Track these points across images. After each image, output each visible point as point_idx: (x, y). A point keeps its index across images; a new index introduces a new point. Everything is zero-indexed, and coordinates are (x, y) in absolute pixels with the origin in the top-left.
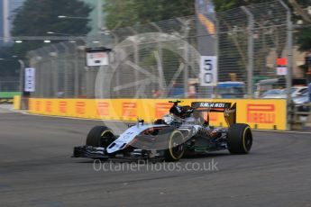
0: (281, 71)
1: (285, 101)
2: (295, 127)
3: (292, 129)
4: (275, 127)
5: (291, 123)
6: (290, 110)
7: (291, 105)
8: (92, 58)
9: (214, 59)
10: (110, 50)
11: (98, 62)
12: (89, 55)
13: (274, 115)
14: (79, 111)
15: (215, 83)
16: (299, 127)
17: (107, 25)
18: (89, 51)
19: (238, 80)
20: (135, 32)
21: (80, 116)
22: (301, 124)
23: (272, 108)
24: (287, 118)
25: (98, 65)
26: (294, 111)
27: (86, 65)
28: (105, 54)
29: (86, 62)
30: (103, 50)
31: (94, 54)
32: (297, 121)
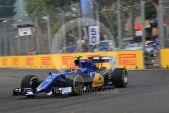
0: (139, 33)
1: (142, 51)
2: (149, 67)
3: (148, 68)
4: (137, 67)
5: (147, 64)
6: (145, 56)
7: (146, 54)
8: (21, 31)
10: (33, 26)
11: (25, 33)
12: (20, 29)
13: (136, 60)
18: (20, 27)
20: (47, 14)
21: (16, 66)
22: (152, 64)
23: (134, 56)
24: (144, 61)
25: (25, 35)
26: (148, 57)
27: (18, 35)
28: (29, 28)
29: (18, 33)
30: (29, 26)
31: (23, 29)
32: (150, 63)
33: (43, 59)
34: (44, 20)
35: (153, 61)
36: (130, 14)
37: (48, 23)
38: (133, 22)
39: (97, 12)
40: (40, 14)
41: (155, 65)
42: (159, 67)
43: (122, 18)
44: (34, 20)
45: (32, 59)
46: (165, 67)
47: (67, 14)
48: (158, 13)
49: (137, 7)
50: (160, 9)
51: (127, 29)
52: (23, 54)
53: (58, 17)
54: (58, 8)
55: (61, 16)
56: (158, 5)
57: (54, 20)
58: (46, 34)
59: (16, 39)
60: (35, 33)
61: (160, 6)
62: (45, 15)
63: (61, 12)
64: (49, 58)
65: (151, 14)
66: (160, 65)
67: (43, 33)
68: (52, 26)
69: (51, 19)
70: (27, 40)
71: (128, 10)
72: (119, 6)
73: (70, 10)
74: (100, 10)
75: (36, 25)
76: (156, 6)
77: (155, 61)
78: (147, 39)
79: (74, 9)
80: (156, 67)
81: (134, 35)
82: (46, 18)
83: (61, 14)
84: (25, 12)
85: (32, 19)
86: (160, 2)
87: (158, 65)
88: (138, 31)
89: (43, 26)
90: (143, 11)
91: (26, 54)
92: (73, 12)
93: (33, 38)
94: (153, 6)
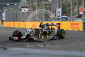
1: (82, 22)
3: (84, 30)
4: (79, 30)
6: (84, 25)
7: (84, 23)
9: (60, 10)
10: (29, 7)
11: (25, 11)
12: (22, 8)
13: (79, 26)
14: (19, 25)
15: (61, 17)
18: (22, 7)
19: (66, 16)
20: (36, 2)
21: (19, 27)
23: (78, 24)
24: (83, 27)
28: (27, 8)
29: (21, 11)
30: (27, 7)
31: (24, 8)
34: (34, 5)
36: (77, 4)
37: (37, 6)
38: (78, 8)
39: (61, 2)
43: (73, 6)
47: (46, 3)
51: (75, 11)
52: (23, 21)
53: (41, 4)
59: (21, 13)
69: (38, 4)
70: (26, 15)
83: (43, 3)
84: (25, 1)
85: (28, 4)
89: (34, 7)
92: (49, 2)
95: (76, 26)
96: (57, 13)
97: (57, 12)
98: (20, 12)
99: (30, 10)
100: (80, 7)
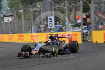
1: (81, 32)
2: (85, 42)
3: (84, 43)
5: (83, 40)
6: (83, 35)
7: (83, 34)
8: (6, 19)
9: (53, 18)
10: (13, 16)
11: (8, 20)
12: (5, 18)
13: (77, 38)
15: (53, 26)
16: (86, 42)
17: (9, 6)
18: (5, 16)
20: (22, 8)
22: (87, 40)
23: (76, 35)
24: (82, 39)
25: (8, 21)
26: (84, 36)
27: (4, 22)
28: (11, 17)
29: (4, 20)
30: (10, 16)
31: (7, 17)
32: (86, 40)
33: (19, 36)
34: (20, 12)
35: (87, 38)
36: (74, 10)
37: (23, 14)
38: (75, 14)
39: (53, 8)
40: (17, 9)
41: (88, 41)
42: (92, 42)
43: (68, 12)
44: (13, 12)
45: (12, 36)
46: (95, 42)
47: (34, 9)
48: (91, 9)
49: (77, 5)
50: (92, 6)
51: (71, 19)
52: (6, 33)
53: (28, 11)
54: (29, 5)
55: (30, 10)
56: (91, 4)
57: (26, 12)
58: (21, 21)
60: (14, 21)
61: (92, 4)
62: (21, 9)
63: (30, 8)
64: (23, 36)
65: (86, 9)
66: (92, 41)
67: (19, 20)
68: (25, 16)
69: (24, 12)
71: (72, 7)
72: (67, 4)
73: (36, 6)
74: (55, 6)
75: (15, 16)
76: (89, 5)
77: (89, 38)
78: (84, 25)
79: (38, 6)
80: (89, 42)
81: (76, 22)
82: (21, 11)
83: (30, 9)
85: (12, 11)
86: (92, 2)
87: (90, 41)
88: (78, 20)
89: (19, 16)
90: (81, 7)
91: (9, 33)
92: (38, 8)
93: (13, 23)
94: (88, 5)
95: (73, 38)
96: (49, 22)
97: (49, 20)
98: (2, 22)
99: (15, 20)
100: (77, 13)
